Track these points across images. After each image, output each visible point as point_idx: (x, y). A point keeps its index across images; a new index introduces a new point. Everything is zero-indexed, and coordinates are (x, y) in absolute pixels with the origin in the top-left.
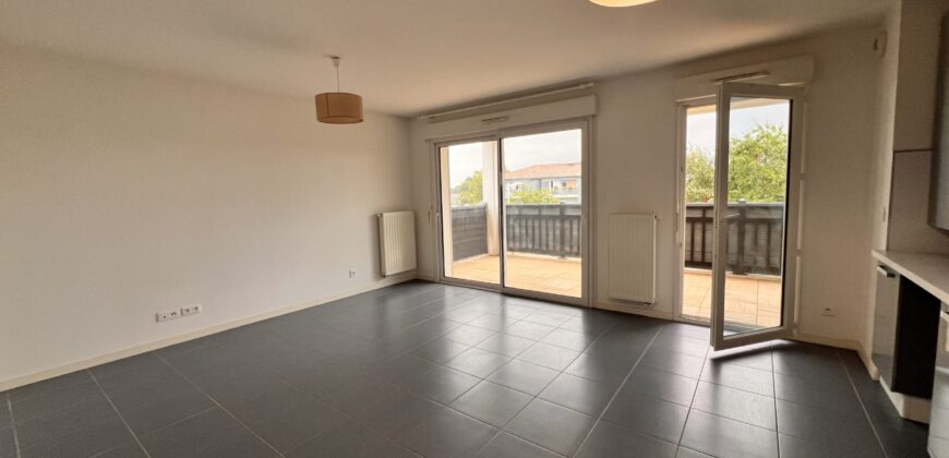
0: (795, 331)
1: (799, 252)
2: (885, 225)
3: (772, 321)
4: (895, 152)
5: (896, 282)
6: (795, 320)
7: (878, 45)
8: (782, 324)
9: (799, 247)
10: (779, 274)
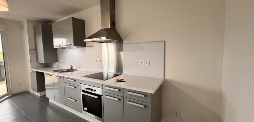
0: (11, 92)
1: (9, 72)
2: (30, 64)
3: (5, 92)
4: (29, 49)
5: (35, 73)
6: (11, 89)
7: (21, 27)
8: (8, 92)
9: (9, 71)
10: (5, 81)
